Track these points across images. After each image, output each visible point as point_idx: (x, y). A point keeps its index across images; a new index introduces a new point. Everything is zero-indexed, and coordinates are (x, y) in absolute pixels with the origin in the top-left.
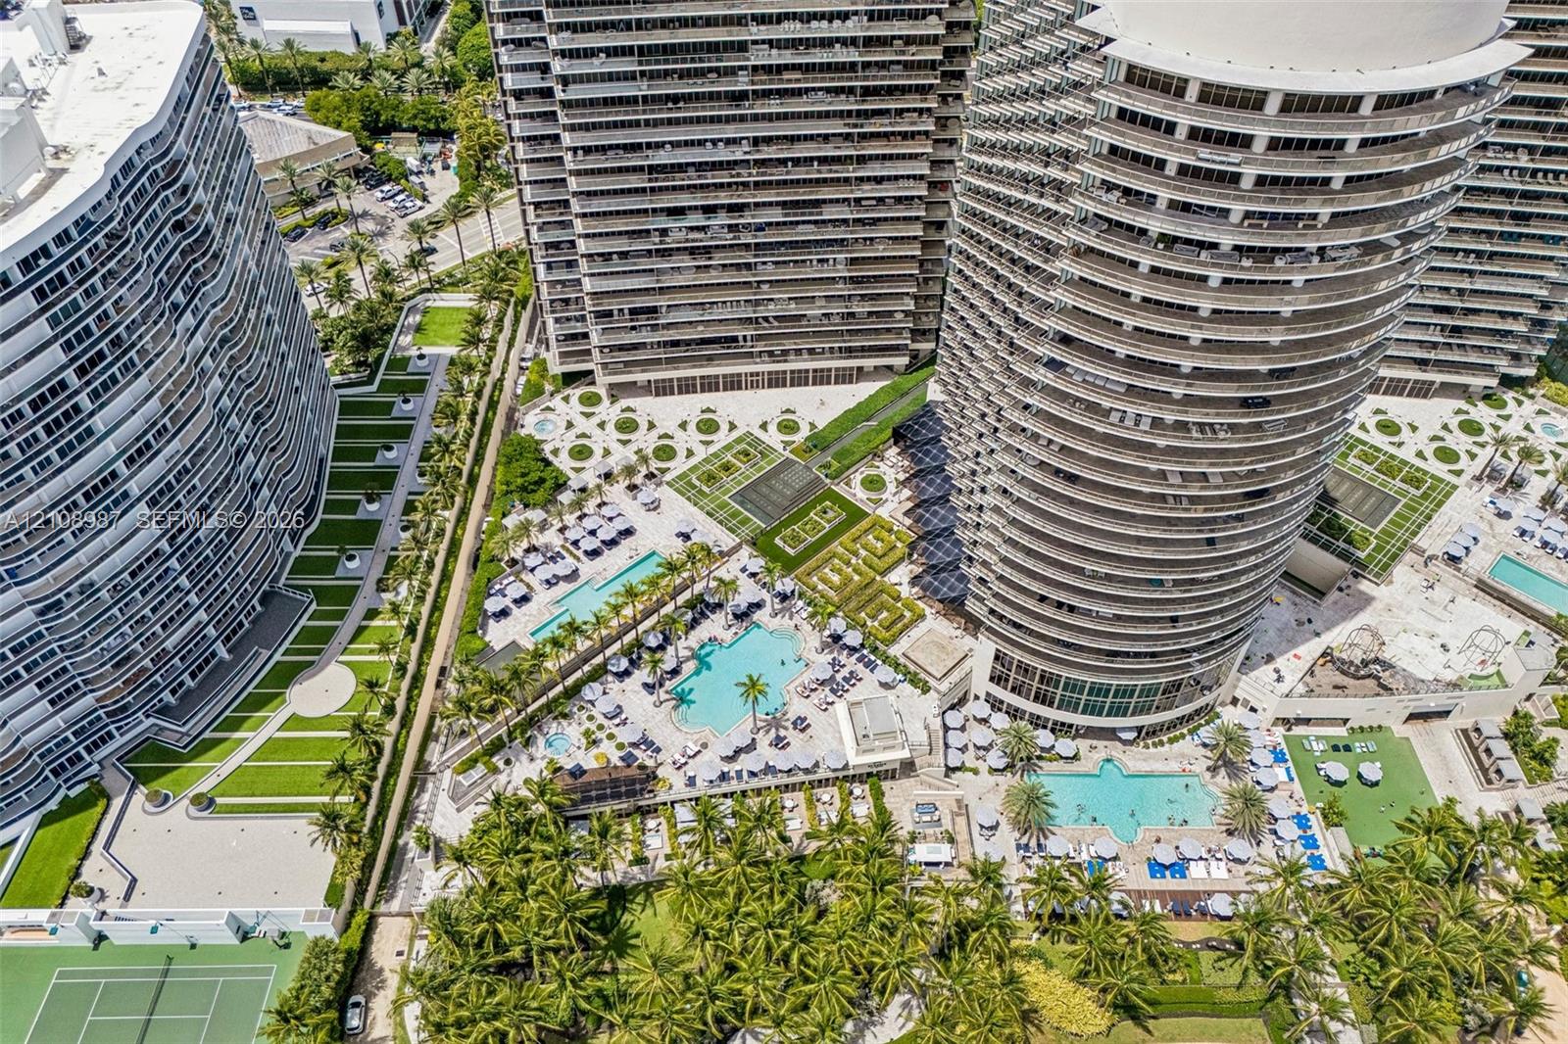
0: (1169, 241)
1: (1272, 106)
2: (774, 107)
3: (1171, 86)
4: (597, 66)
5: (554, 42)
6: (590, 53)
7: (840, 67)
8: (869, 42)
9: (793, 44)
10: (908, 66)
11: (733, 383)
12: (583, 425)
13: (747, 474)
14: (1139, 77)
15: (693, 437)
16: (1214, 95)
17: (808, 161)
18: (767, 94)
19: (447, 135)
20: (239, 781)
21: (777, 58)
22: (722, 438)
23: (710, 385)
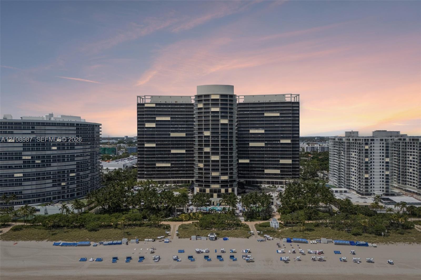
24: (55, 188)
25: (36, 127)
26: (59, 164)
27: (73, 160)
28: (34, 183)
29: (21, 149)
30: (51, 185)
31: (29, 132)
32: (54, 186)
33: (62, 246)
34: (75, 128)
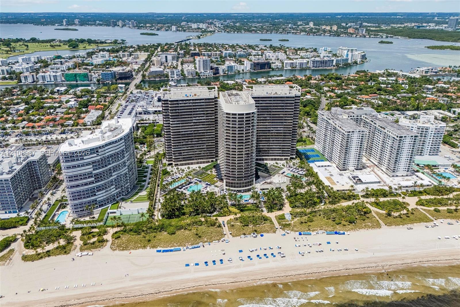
0: (232, 127)
1: (237, 115)
2: (196, 127)
3: (229, 114)
4: (176, 123)
5: (171, 120)
6: (175, 121)
7: (203, 122)
8: (206, 119)
9: (198, 120)
10: (211, 122)
11: (192, 164)
12: (171, 169)
13: (194, 172)
14: (227, 114)
15: (187, 169)
16: (233, 114)
17: (200, 133)
18: (195, 125)
19: (144, 144)
20: (135, 200)
21: (196, 121)
22: (191, 169)
23: (188, 164)
24: (117, 191)
25: (99, 150)
26: (117, 172)
27: (125, 166)
28: (104, 191)
29: (92, 169)
30: (114, 189)
31: (95, 155)
32: (116, 189)
33: (163, 252)
34: (123, 141)
